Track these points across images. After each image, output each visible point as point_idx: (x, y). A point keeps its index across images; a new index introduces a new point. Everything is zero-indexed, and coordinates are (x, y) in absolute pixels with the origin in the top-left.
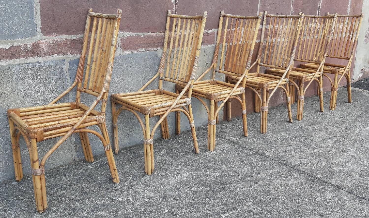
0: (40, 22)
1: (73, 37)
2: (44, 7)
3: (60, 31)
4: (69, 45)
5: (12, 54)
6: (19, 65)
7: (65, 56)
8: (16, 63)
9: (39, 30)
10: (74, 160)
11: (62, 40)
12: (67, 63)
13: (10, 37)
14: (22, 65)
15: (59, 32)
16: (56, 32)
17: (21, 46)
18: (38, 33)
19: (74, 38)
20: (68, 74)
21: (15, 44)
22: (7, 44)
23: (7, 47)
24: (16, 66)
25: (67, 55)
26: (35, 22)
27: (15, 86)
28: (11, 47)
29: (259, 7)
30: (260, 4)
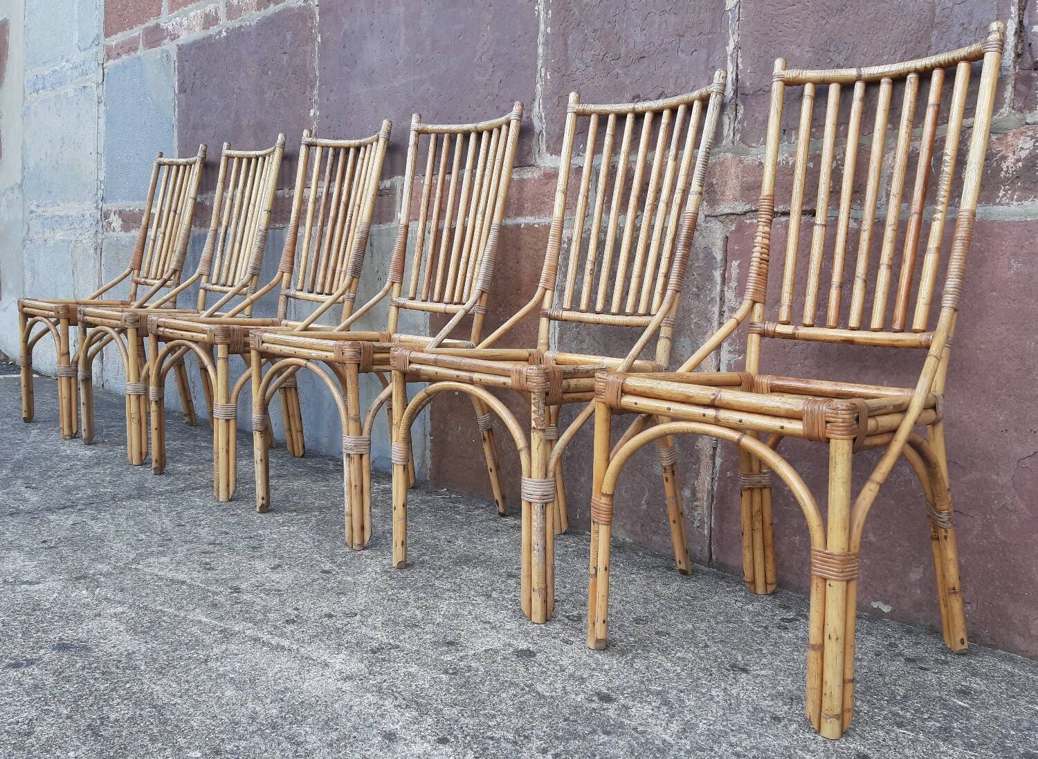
29: (538, 86)
30: (546, 74)
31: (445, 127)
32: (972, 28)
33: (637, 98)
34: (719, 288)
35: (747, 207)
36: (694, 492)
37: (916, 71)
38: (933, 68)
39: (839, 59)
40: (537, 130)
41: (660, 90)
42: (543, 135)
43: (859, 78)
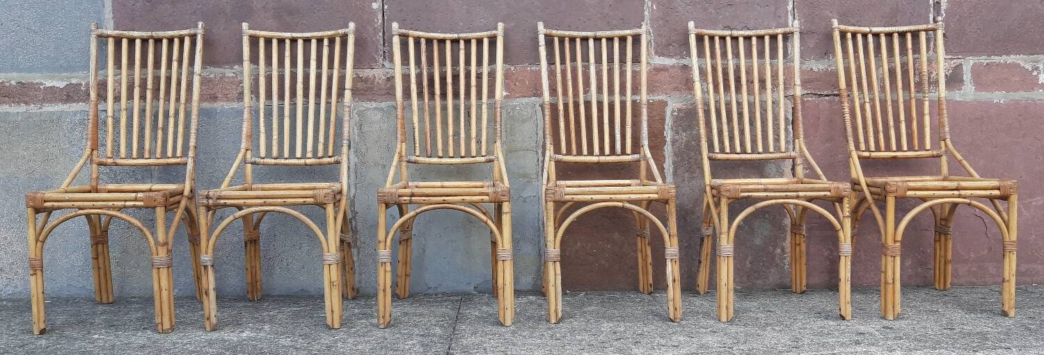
2: (119, 26)
5: (68, 96)
6: (75, 113)
8: (72, 109)
13: (66, 70)
14: (80, 113)
17: (81, 85)
21: (74, 81)
22: (62, 80)
23: (61, 85)
24: (71, 114)
26: (104, 47)
27: (67, 146)
28: (67, 85)
29: (646, 13)
30: (652, 6)
31: (567, 33)
32: (915, 15)
33: (728, 28)
34: (791, 135)
35: (806, 92)
36: (783, 250)
37: (898, 32)
38: (907, 32)
39: (853, 21)
41: (744, 25)
42: (651, 44)
43: (870, 32)
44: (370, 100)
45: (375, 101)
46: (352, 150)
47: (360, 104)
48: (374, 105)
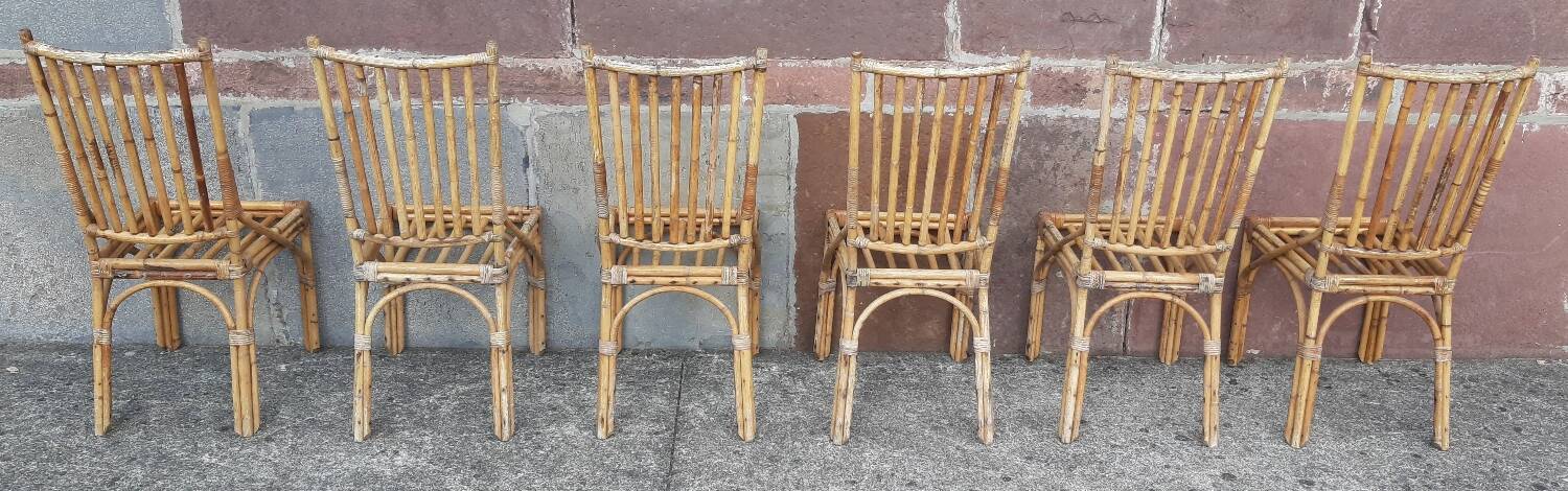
0: (179, 18)
1: (258, 56)
3: (226, 40)
4: (248, 75)
7: (239, 99)
9: (179, 38)
10: (278, 341)
11: (231, 61)
12: (244, 114)
15: (223, 42)
16: (217, 43)
18: (175, 44)
19: (262, 59)
20: (250, 141)
25: (244, 96)
26: (167, 18)
40: (951, 30)
41: (1093, 12)
42: (957, 34)
44: (555, 103)
45: (562, 103)
46: (531, 168)
47: (540, 106)
48: (560, 108)
